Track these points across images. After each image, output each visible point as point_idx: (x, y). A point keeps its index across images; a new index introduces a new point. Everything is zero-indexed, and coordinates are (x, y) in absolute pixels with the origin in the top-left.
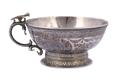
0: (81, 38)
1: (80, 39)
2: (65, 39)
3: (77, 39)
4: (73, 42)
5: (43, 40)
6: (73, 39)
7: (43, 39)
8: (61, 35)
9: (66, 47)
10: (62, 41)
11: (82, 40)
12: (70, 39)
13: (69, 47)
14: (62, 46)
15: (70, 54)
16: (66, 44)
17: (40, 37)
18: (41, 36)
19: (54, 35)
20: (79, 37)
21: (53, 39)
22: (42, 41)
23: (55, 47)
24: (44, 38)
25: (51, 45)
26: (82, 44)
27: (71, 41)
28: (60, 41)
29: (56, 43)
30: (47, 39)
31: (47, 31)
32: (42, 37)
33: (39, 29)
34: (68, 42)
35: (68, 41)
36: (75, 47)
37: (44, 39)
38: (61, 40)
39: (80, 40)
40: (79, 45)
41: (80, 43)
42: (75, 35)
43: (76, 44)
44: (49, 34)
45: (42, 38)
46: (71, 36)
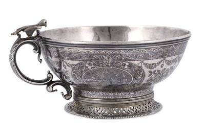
0: (163, 59)
1: (159, 60)
2: (136, 62)
3: (156, 61)
4: (150, 66)
5: (90, 67)
6: (149, 62)
7: (91, 65)
8: (129, 55)
9: (134, 77)
10: (130, 66)
11: (162, 63)
12: (145, 62)
13: (139, 77)
14: (128, 76)
15: (134, 92)
16: (136, 71)
17: (84, 63)
18: (86, 61)
19: (115, 57)
20: (160, 57)
21: (112, 63)
22: (86, 70)
23: (113, 80)
24: (94, 64)
25: (106, 75)
26: (161, 69)
27: (145, 64)
28: (126, 67)
29: (117, 72)
30: (99, 65)
31: (103, 50)
32: (88, 62)
33: (84, 47)
34: (139, 67)
35: (140, 65)
36: (149, 76)
37: (93, 66)
38: (127, 64)
39: (160, 62)
40: (156, 72)
41: (158, 68)
42: (154, 53)
43: (153, 70)
44: (105, 55)
45: (89, 64)
46: (147, 57)
